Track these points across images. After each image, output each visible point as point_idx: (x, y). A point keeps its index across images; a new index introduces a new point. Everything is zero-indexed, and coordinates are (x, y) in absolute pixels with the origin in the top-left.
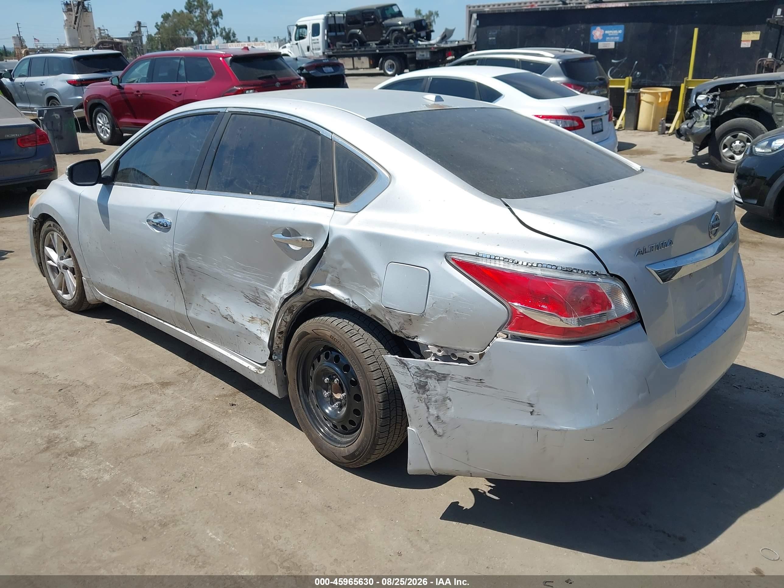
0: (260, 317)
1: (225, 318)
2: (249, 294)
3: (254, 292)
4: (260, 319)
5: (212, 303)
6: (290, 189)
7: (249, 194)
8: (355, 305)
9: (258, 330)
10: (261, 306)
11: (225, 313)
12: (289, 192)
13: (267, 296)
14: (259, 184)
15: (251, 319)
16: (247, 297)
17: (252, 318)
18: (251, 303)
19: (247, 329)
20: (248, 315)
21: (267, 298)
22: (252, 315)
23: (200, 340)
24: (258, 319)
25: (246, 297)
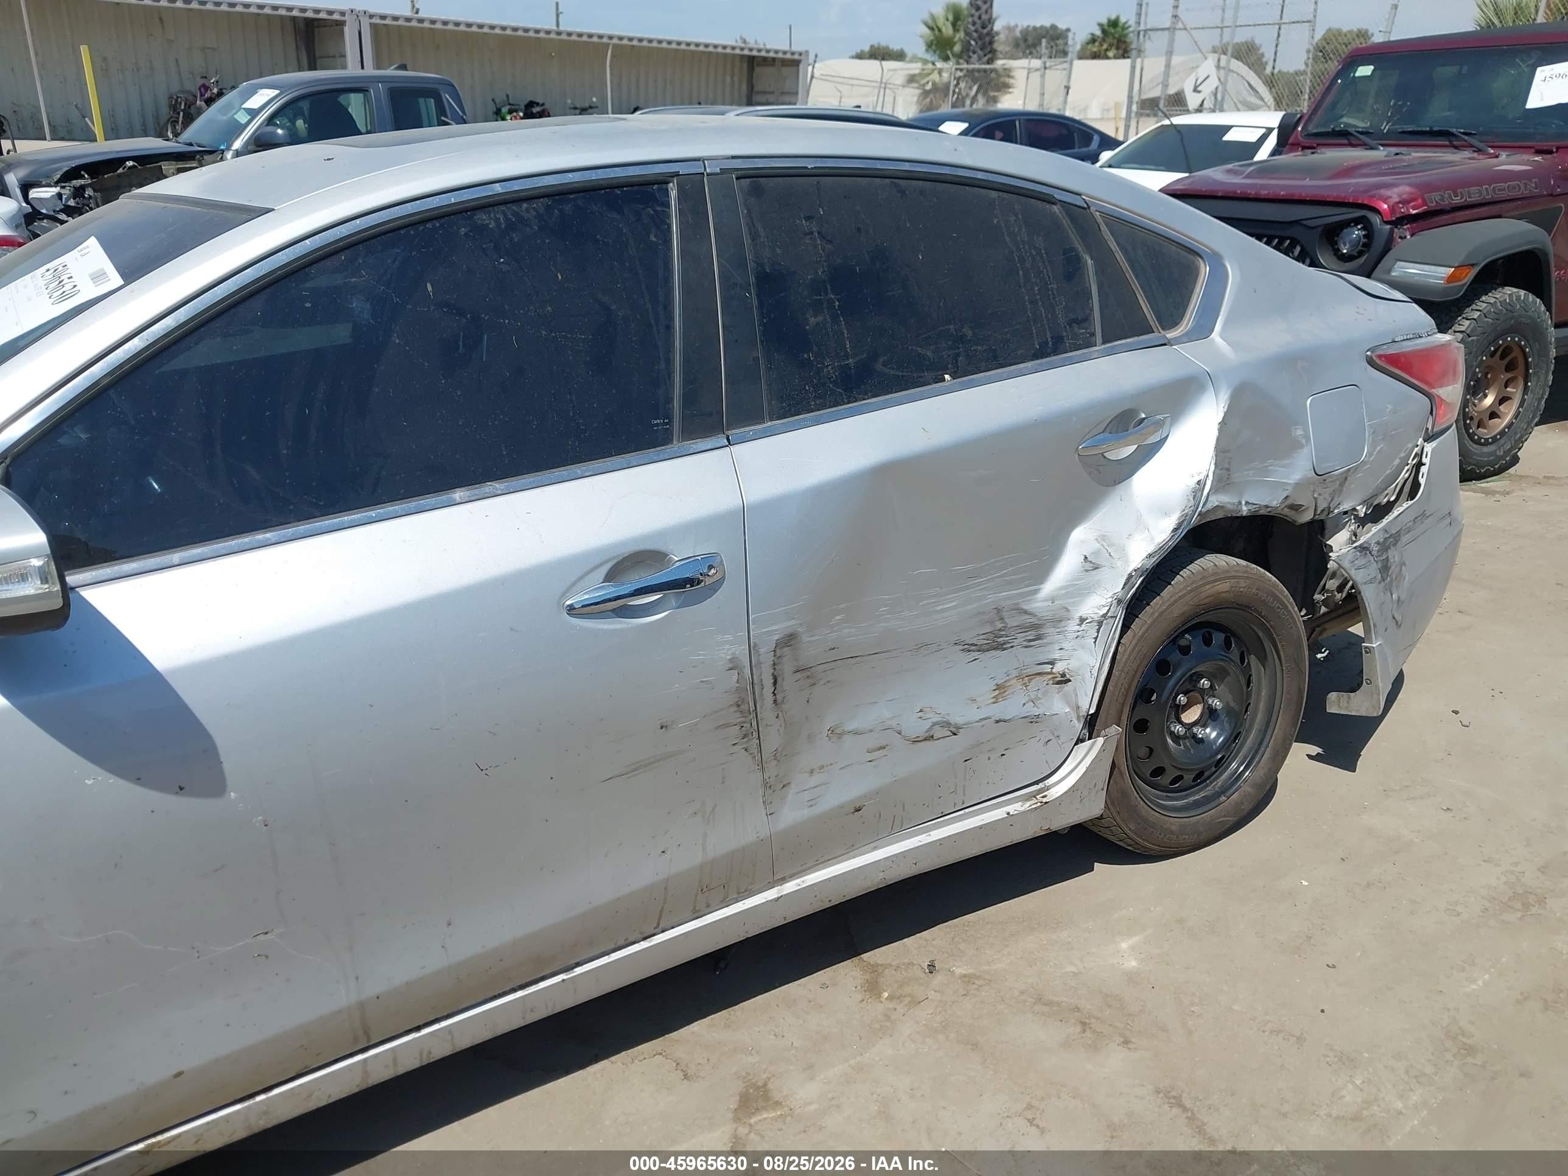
0: (1015, 673)
1: (925, 739)
2: (979, 635)
3: (992, 622)
4: (1019, 677)
5: (871, 731)
6: (1048, 334)
7: (944, 380)
8: (1256, 506)
9: (1024, 704)
10: (1012, 647)
11: (920, 728)
12: (1048, 343)
13: (1026, 612)
14: (958, 348)
15: (997, 692)
16: (973, 648)
17: (999, 687)
18: (981, 656)
19: (997, 722)
20: (984, 689)
21: (1027, 617)
22: (996, 682)
23: (790, 887)
24: (1014, 681)
25: (969, 648)
